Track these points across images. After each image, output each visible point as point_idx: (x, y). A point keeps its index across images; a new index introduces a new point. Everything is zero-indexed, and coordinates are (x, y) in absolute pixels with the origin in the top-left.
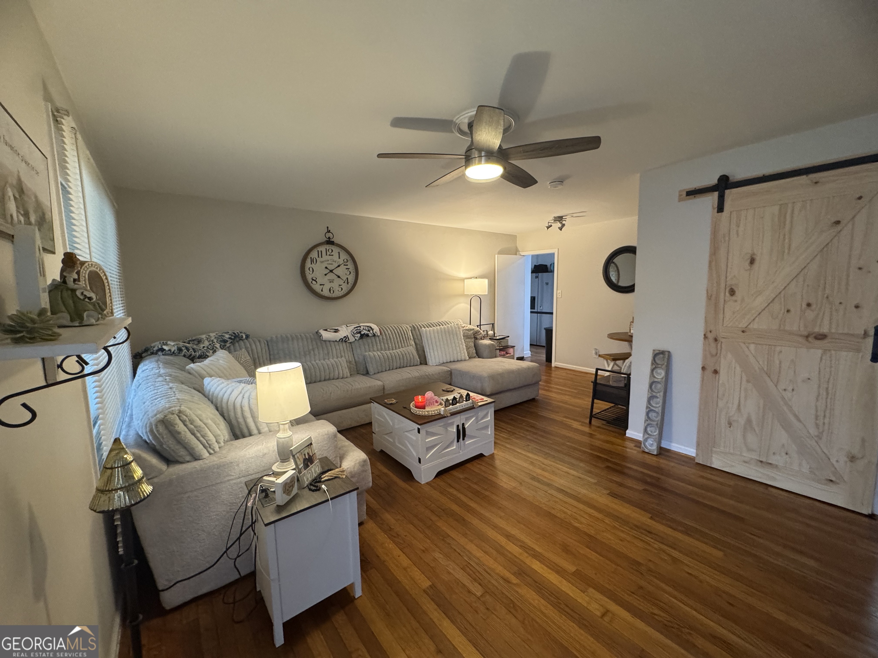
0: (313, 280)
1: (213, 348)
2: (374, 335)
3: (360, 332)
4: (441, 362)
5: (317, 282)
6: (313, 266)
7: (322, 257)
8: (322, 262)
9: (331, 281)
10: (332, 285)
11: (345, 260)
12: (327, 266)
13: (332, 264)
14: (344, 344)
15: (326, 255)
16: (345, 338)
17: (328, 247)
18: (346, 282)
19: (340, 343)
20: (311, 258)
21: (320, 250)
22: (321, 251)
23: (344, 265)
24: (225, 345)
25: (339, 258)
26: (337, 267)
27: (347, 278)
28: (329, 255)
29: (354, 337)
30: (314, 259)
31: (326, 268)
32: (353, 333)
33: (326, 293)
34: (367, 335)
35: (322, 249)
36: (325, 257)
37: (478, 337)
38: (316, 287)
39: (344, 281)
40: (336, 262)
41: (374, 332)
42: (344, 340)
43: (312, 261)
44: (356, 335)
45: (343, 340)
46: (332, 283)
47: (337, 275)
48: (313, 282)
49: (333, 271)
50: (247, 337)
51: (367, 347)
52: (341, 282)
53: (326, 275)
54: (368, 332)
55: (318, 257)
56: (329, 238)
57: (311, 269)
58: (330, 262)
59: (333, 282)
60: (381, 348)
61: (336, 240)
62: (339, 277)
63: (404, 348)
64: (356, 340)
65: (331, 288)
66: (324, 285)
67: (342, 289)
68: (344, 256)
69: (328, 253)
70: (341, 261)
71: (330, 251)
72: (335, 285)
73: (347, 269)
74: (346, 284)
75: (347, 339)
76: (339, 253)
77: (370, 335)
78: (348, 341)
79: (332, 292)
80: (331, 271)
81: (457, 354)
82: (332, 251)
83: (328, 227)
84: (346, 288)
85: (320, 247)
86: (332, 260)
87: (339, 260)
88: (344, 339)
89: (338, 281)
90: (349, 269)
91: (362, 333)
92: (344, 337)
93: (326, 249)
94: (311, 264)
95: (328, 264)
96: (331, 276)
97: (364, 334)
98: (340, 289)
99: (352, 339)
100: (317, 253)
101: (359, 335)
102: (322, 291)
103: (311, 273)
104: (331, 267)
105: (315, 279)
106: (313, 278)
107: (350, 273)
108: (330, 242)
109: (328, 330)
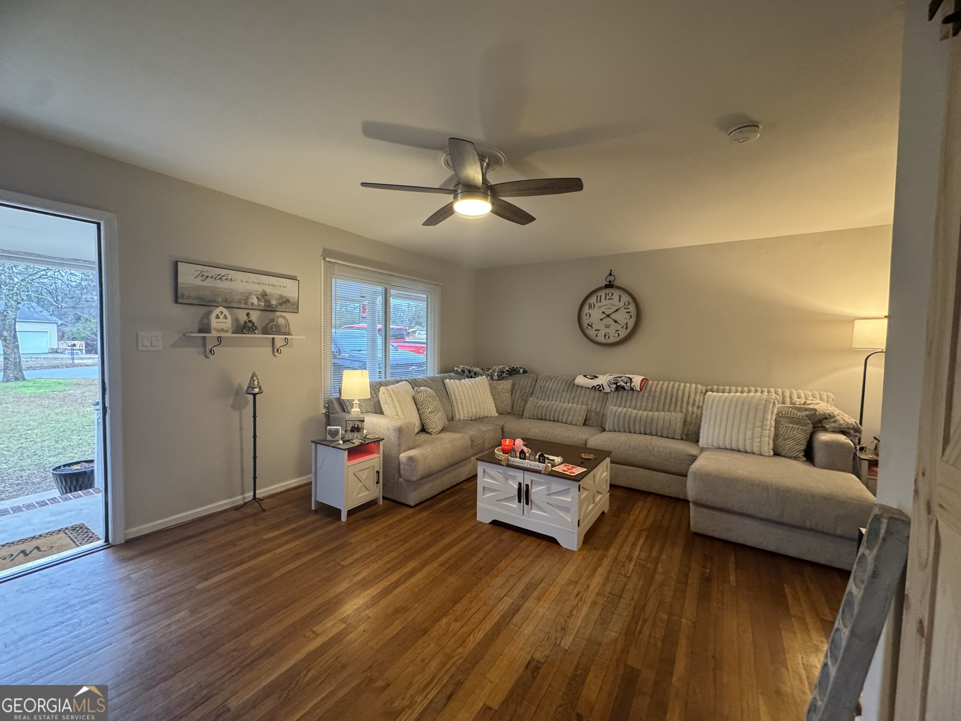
0: (589, 325)
1: (491, 376)
2: (632, 389)
3: (616, 383)
4: (715, 445)
5: (592, 327)
6: (590, 311)
7: (600, 302)
8: (599, 307)
9: (608, 326)
10: (607, 330)
11: (627, 304)
12: (604, 310)
13: (610, 308)
14: (597, 392)
15: (606, 299)
16: (599, 387)
17: (607, 291)
18: (625, 327)
19: (593, 390)
20: (589, 303)
21: (599, 295)
22: (601, 296)
23: (625, 309)
24: (502, 375)
25: (620, 301)
26: (615, 312)
27: (627, 323)
28: (609, 299)
29: (610, 387)
30: (593, 304)
31: (603, 313)
32: (610, 382)
33: (601, 339)
34: (623, 388)
35: (602, 293)
36: (604, 302)
37: (827, 426)
38: (591, 333)
39: (622, 326)
40: (615, 306)
41: (632, 386)
42: (599, 388)
43: (590, 306)
44: (612, 386)
45: (595, 388)
46: (608, 329)
47: (614, 320)
48: (589, 327)
49: (611, 316)
50: (525, 372)
51: (619, 400)
52: (619, 328)
53: (601, 320)
54: (625, 385)
55: (597, 302)
56: (610, 281)
57: (588, 315)
58: (608, 307)
59: (609, 327)
60: (635, 406)
61: (616, 283)
62: (616, 322)
63: (673, 413)
64: (611, 391)
65: (607, 334)
66: (599, 330)
67: (619, 335)
68: (625, 298)
69: (608, 297)
70: (622, 304)
71: (610, 294)
72: (611, 331)
73: (627, 312)
74: (624, 329)
75: (601, 388)
76: (620, 296)
77: (626, 388)
78: (602, 391)
79: (607, 337)
80: (608, 316)
81: (752, 439)
82: (612, 294)
83: (611, 270)
84: (623, 333)
85: (600, 292)
86: (611, 305)
87: (620, 304)
88: (597, 388)
89: (614, 326)
90: (629, 312)
91: (619, 384)
92: (597, 386)
93: (606, 293)
94: (589, 309)
95: (606, 309)
96: (608, 321)
97: (620, 385)
98: (617, 335)
99: (607, 389)
100: (596, 298)
101: (614, 386)
102: (596, 336)
103: (588, 318)
104: (608, 312)
105: (590, 324)
106: (589, 324)
107: (631, 317)
108: (610, 286)
109: (587, 376)
